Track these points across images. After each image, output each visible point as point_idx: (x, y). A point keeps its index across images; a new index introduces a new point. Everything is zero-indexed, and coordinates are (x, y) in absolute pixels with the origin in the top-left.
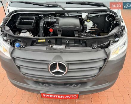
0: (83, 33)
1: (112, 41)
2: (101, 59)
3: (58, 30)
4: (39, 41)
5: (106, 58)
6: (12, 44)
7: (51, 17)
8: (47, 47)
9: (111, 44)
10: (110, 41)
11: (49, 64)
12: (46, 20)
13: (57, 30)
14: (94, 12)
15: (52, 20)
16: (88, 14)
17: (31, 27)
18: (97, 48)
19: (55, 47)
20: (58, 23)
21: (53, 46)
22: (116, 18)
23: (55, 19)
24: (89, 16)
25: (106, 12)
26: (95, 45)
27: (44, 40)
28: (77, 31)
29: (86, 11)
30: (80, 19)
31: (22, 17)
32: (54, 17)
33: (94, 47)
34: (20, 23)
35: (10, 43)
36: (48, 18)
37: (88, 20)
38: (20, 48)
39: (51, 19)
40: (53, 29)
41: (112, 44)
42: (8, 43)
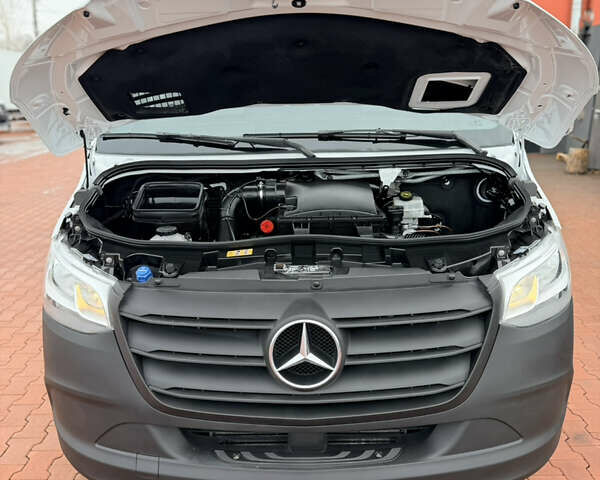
0: (391, 233)
1: (502, 253)
2: (468, 311)
3: (295, 223)
4: (231, 254)
5: (487, 309)
6: (123, 272)
7: (264, 182)
8: (263, 271)
9: (499, 263)
10: (496, 251)
11: (272, 332)
12: (245, 195)
13: (291, 223)
14: (424, 163)
15: (269, 194)
16: (404, 172)
17: (188, 217)
18: (447, 271)
19: (292, 269)
20: (295, 202)
21: (285, 268)
22: (510, 182)
23: (279, 188)
24: (408, 181)
25: (471, 162)
26: (439, 261)
27: (250, 252)
28: (368, 223)
29: (392, 162)
30: (375, 192)
31: (153, 184)
32: (278, 182)
33: (436, 270)
34: (146, 205)
35: (112, 270)
36: (255, 187)
37: (406, 194)
38: (158, 280)
39: (264, 189)
40: (274, 222)
41: (504, 264)
42: (107, 271)
